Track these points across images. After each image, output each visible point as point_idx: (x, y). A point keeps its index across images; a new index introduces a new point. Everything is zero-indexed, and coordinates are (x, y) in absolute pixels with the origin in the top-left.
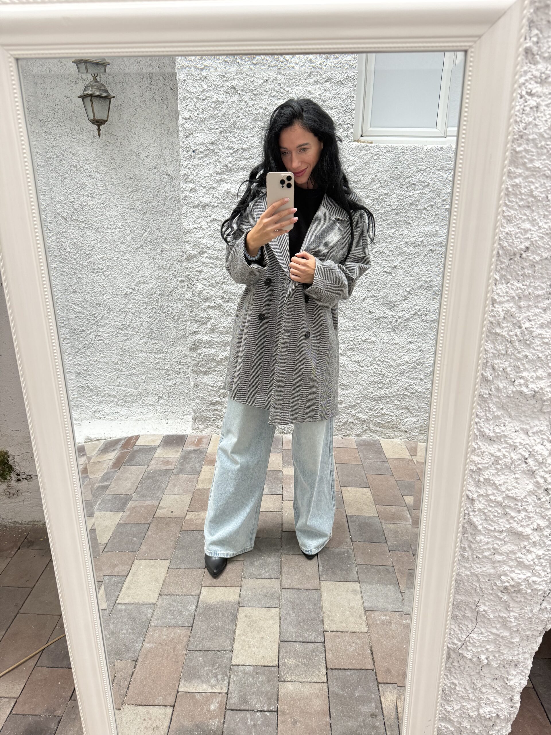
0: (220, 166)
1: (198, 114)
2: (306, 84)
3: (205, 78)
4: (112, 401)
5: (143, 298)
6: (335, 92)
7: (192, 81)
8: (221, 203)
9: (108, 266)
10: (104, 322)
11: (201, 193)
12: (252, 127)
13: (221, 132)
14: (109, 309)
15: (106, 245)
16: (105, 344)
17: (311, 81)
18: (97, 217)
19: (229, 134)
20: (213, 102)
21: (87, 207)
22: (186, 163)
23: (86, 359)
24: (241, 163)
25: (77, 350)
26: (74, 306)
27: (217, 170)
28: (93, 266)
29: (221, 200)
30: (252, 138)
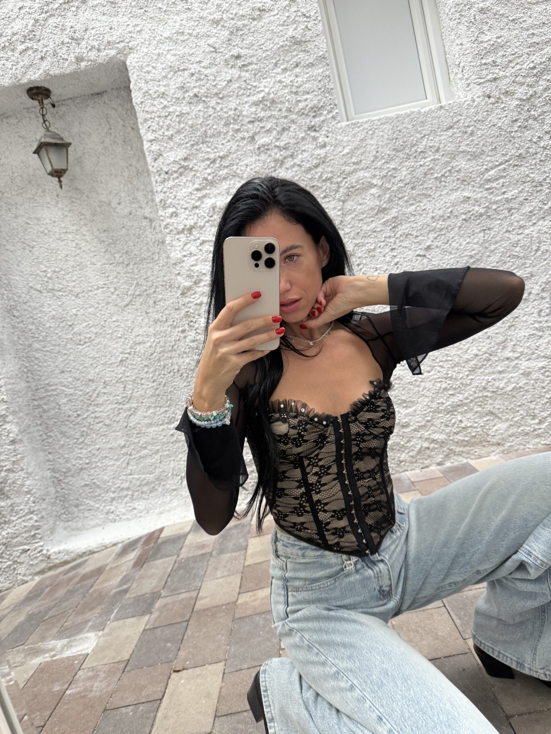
0: (198, 181)
1: (163, 133)
2: (274, 75)
3: (163, 94)
4: (126, 496)
5: (141, 361)
6: (308, 75)
7: (150, 101)
8: (208, 221)
9: (96, 333)
10: (100, 400)
11: (184, 216)
12: (225, 131)
13: (192, 145)
14: (104, 383)
15: (90, 310)
16: (107, 425)
17: (279, 70)
18: (74, 281)
19: (201, 145)
20: (177, 116)
21: (63, 272)
22: (161, 187)
23: (86, 449)
24: (221, 172)
25: (75, 441)
26: (64, 388)
27: (197, 186)
28: (79, 337)
29: (208, 218)
30: (228, 144)
